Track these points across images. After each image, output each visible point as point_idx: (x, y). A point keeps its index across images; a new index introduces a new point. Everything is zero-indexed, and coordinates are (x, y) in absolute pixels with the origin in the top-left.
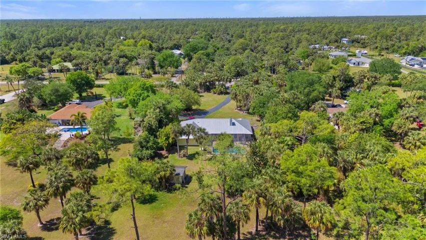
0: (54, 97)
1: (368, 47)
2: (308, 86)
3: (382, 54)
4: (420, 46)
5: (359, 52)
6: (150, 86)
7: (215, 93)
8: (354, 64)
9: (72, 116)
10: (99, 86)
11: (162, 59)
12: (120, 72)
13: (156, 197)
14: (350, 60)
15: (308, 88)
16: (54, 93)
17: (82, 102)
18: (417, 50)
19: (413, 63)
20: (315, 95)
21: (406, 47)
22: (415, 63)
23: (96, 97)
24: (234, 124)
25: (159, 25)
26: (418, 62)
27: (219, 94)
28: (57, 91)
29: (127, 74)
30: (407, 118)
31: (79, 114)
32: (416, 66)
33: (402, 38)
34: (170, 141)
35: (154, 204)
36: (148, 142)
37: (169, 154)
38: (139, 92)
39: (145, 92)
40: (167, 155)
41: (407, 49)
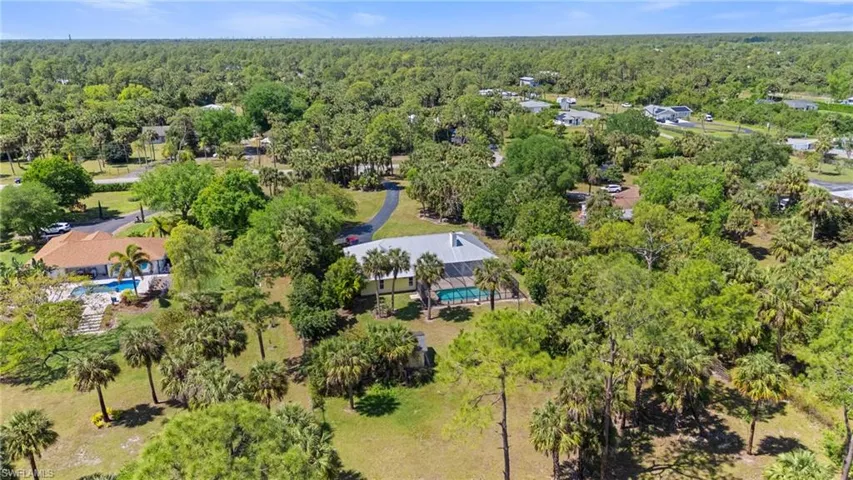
0: (19, 220)
1: (571, 93)
2: (550, 164)
3: (601, 103)
4: (662, 88)
5: (563, 100)
6: (250, 180)
7: (358, 189)
8: (571, 121)
9: (112, 256)
10: (103, 189)
11: (209, 125)
12: (117, 156)
13: (393, 400)
14: (562, 116)
15: (553, 167)
16: (18, 211)
17: (72, 226)
18: (658, 95)
19: (661, 117)
20: (565, 178)
21: (640, 90)
22: (665, 116)
23: (101, 213)
24: (459, 244)
25: (134, 53)
26: (669, 116)
27: (367, 190)
28: (25, 205)
29: (134, 161)
30: (749, 207)
31: (128, 252)
32: (668, 123)
33: (625, 75)
34: (356, 288)
35: (397, 413)
36: (320, 294)
37: (355, 315)
38: (229, 194)
39: (242, 193)
40: (350, 317)
41: (642, 93)
